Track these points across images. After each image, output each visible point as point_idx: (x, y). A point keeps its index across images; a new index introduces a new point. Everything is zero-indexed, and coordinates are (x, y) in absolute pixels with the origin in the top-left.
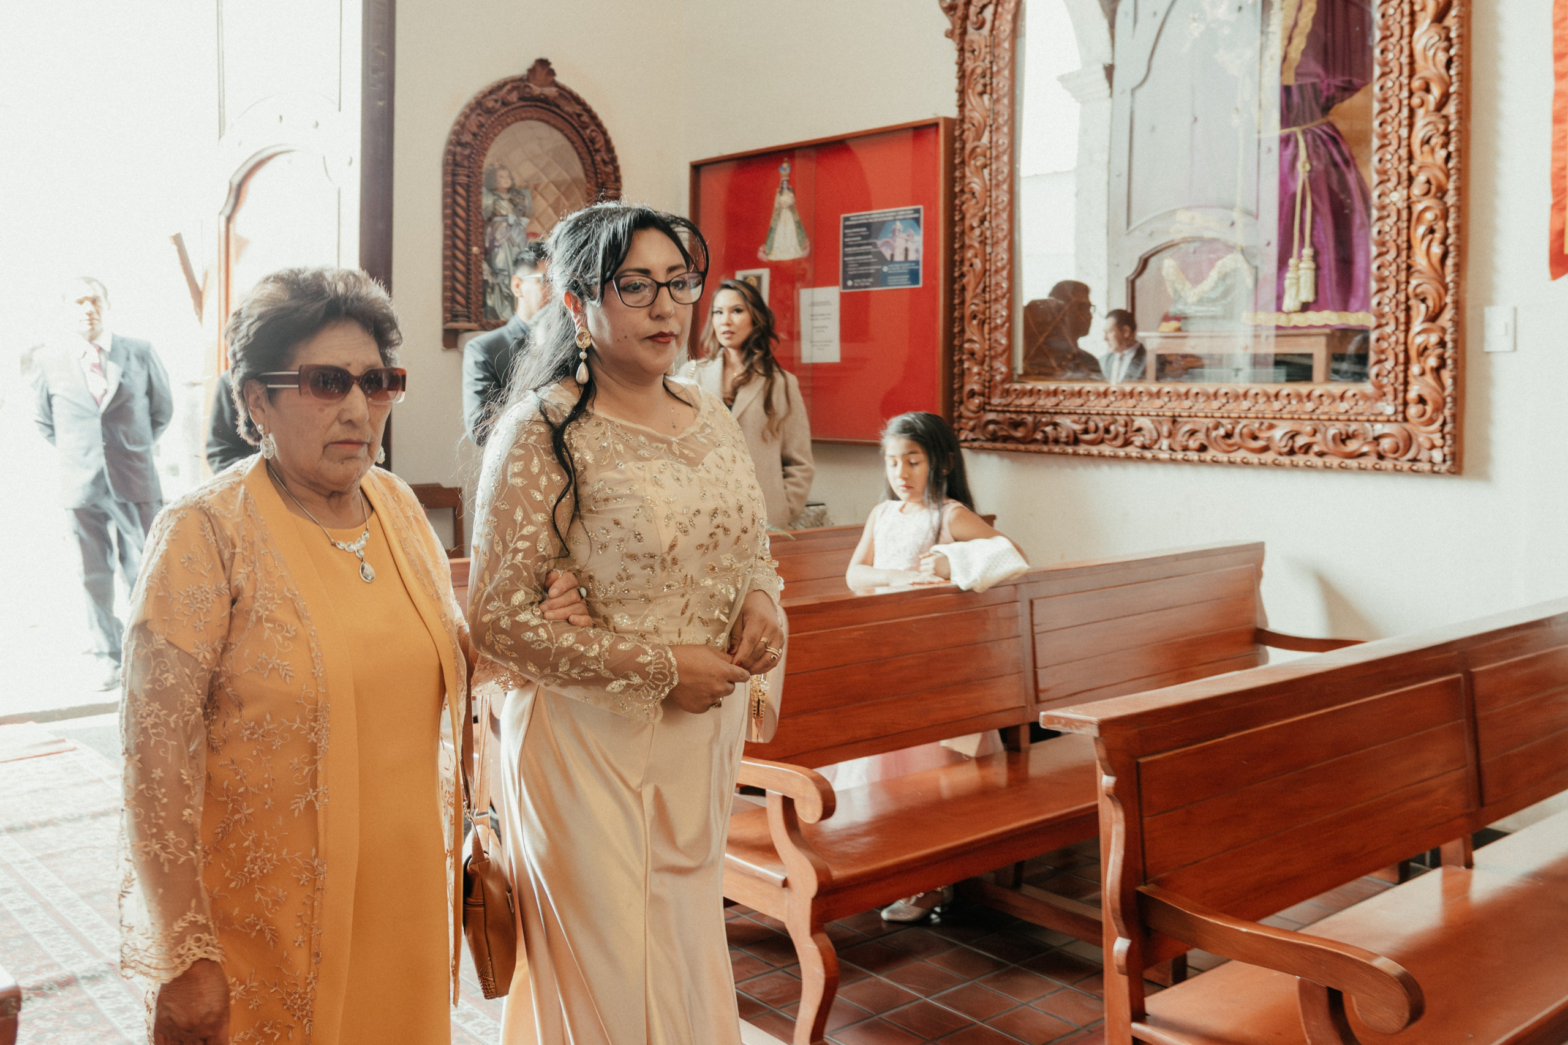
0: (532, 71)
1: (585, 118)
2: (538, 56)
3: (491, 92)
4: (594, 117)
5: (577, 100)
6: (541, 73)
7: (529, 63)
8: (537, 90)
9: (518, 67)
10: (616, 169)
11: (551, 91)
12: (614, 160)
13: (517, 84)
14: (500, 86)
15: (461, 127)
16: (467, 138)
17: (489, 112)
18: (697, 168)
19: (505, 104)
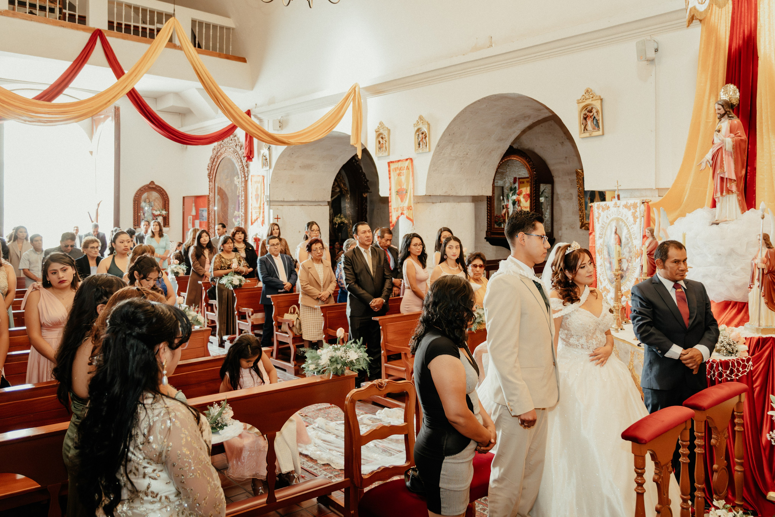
0: (150, 184)
1: (161, 190)
2: (152, 180)
3: (142, 187)
4: (163, 190)
5: (160, 187)
6: (152, 183)
7: (150, 182)
8: (151, 186)
9: (148, 183)
10: (168, 198)
11: (154, 186)
12: (168, 197)
13: (147, 186)
14: (144, 186)
15: (137, 193)
16: (137, 196)
17: (142, 191)
18: (184, 198)
19: (145, 189)
